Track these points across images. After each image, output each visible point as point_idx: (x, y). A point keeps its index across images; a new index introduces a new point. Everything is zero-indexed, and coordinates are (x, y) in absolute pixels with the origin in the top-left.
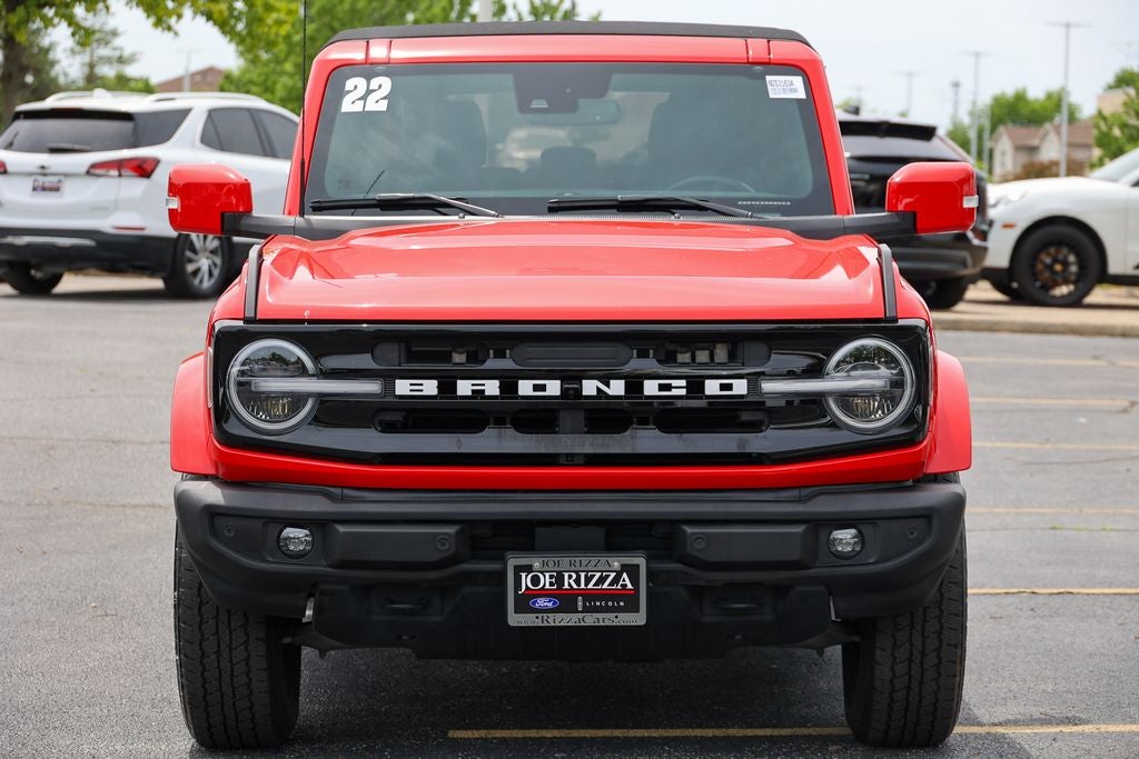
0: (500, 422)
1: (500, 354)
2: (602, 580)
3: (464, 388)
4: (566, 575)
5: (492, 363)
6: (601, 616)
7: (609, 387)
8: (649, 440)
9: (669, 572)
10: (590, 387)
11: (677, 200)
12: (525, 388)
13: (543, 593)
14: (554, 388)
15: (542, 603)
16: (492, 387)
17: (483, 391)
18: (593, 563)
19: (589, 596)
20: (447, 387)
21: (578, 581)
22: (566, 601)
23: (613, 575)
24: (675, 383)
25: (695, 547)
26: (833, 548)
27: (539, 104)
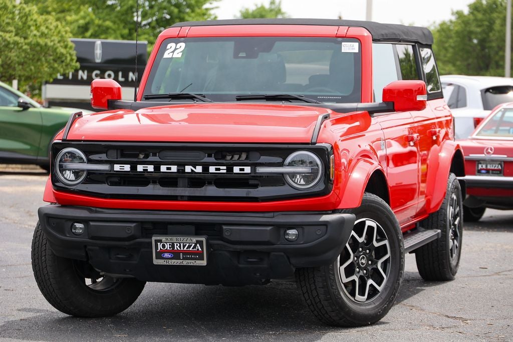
0: (154, 182)
1: (154, 155)
2: (189, 247)
3: (140, 168)
4: (175, 244)
5: (151, 158)
6: (189, 261)
7: (195, 168)
8: (211, 190)
9: (218, 244)
10: (188, 169)
11: (289, 96)
12: (163, 168)
13: (167, 251)
14: (174, 169)
15: (166, 255)
16: (151, 168)
17: (147, 170)
18: (185, 240)
19: (185, 253)
20: (134, 168)
21: (180, 247)
22: (176, 255)
23: (193, 245)
24: (221, 167)
25: (226, 234)
26: (287, 237)
27: (242, 54)
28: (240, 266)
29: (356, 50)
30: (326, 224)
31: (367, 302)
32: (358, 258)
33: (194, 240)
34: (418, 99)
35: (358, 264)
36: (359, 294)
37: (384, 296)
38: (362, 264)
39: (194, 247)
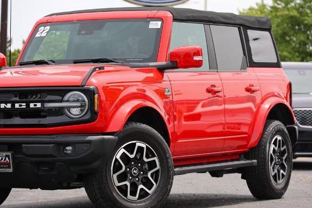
6: (2, 169)
7: (7, 105)
8: (17, 121)
10: (2, 106)
23: (4, 158)
24: (23, 104)
25: (24, 150)
26: (65, 152)
27: (83, 32)
28: (40, 173)
29: (159, 27)
30: (90, 142)
31: (139, 201)
32: (131, 169)
33: (4, 154)
34: (195, 59)
35: (131, 174)
36: (130, 195)
37: (153, 198)
38: (134, 173)
39: (5, 160)
